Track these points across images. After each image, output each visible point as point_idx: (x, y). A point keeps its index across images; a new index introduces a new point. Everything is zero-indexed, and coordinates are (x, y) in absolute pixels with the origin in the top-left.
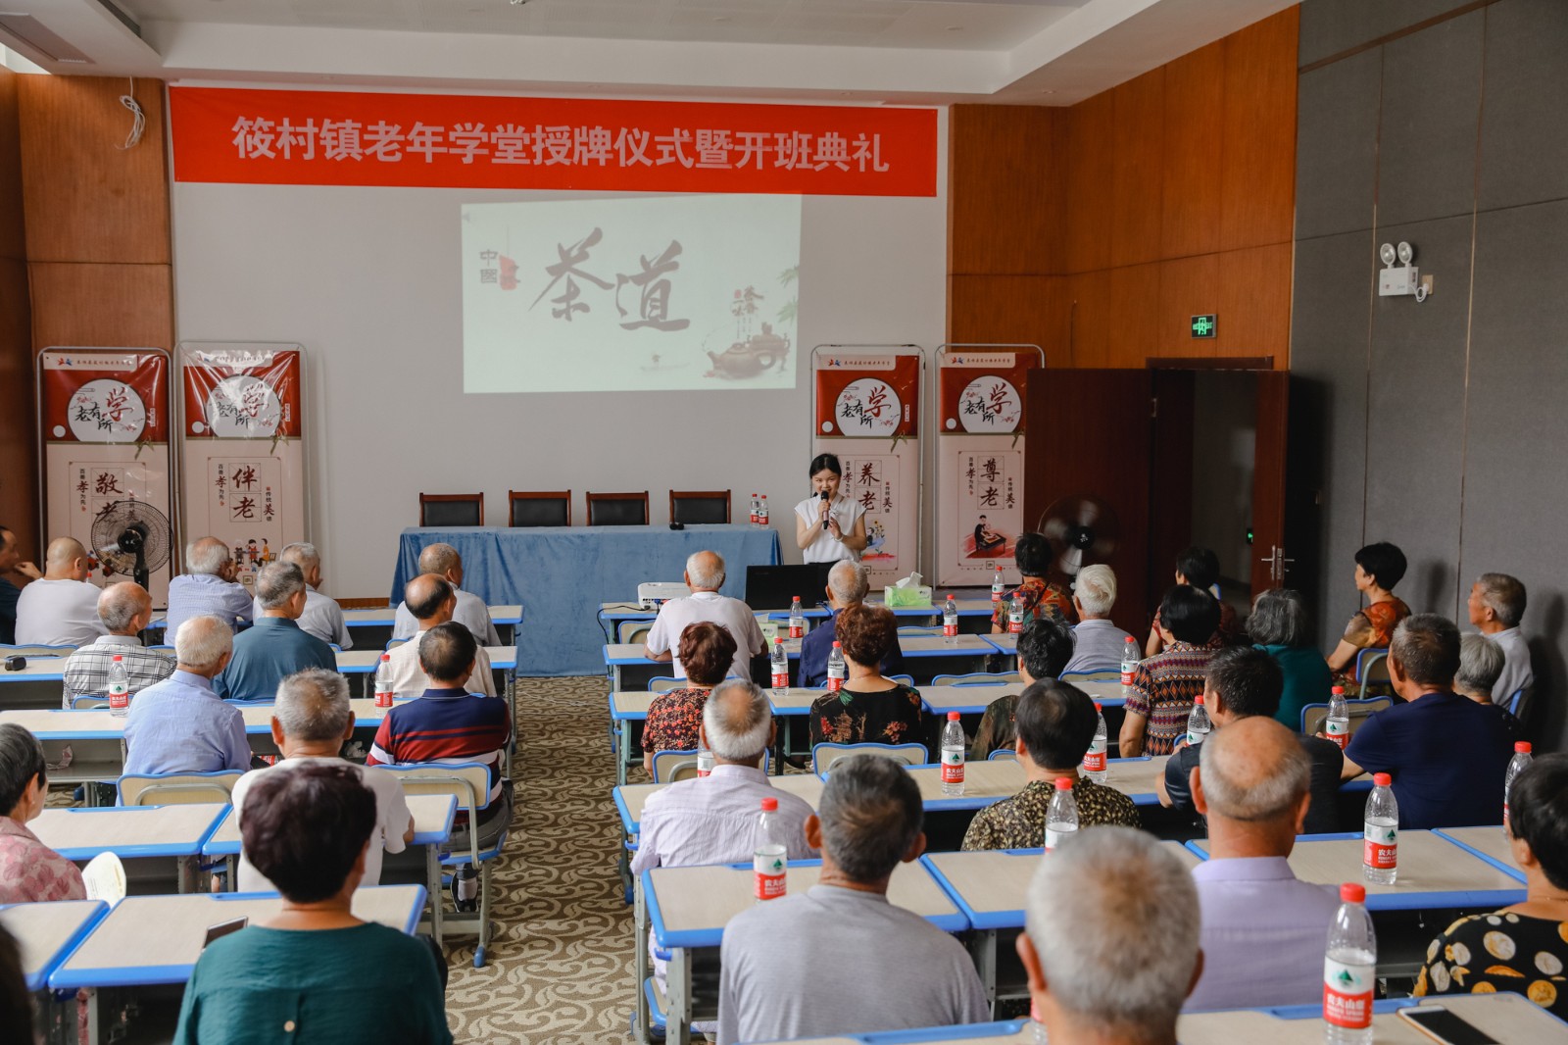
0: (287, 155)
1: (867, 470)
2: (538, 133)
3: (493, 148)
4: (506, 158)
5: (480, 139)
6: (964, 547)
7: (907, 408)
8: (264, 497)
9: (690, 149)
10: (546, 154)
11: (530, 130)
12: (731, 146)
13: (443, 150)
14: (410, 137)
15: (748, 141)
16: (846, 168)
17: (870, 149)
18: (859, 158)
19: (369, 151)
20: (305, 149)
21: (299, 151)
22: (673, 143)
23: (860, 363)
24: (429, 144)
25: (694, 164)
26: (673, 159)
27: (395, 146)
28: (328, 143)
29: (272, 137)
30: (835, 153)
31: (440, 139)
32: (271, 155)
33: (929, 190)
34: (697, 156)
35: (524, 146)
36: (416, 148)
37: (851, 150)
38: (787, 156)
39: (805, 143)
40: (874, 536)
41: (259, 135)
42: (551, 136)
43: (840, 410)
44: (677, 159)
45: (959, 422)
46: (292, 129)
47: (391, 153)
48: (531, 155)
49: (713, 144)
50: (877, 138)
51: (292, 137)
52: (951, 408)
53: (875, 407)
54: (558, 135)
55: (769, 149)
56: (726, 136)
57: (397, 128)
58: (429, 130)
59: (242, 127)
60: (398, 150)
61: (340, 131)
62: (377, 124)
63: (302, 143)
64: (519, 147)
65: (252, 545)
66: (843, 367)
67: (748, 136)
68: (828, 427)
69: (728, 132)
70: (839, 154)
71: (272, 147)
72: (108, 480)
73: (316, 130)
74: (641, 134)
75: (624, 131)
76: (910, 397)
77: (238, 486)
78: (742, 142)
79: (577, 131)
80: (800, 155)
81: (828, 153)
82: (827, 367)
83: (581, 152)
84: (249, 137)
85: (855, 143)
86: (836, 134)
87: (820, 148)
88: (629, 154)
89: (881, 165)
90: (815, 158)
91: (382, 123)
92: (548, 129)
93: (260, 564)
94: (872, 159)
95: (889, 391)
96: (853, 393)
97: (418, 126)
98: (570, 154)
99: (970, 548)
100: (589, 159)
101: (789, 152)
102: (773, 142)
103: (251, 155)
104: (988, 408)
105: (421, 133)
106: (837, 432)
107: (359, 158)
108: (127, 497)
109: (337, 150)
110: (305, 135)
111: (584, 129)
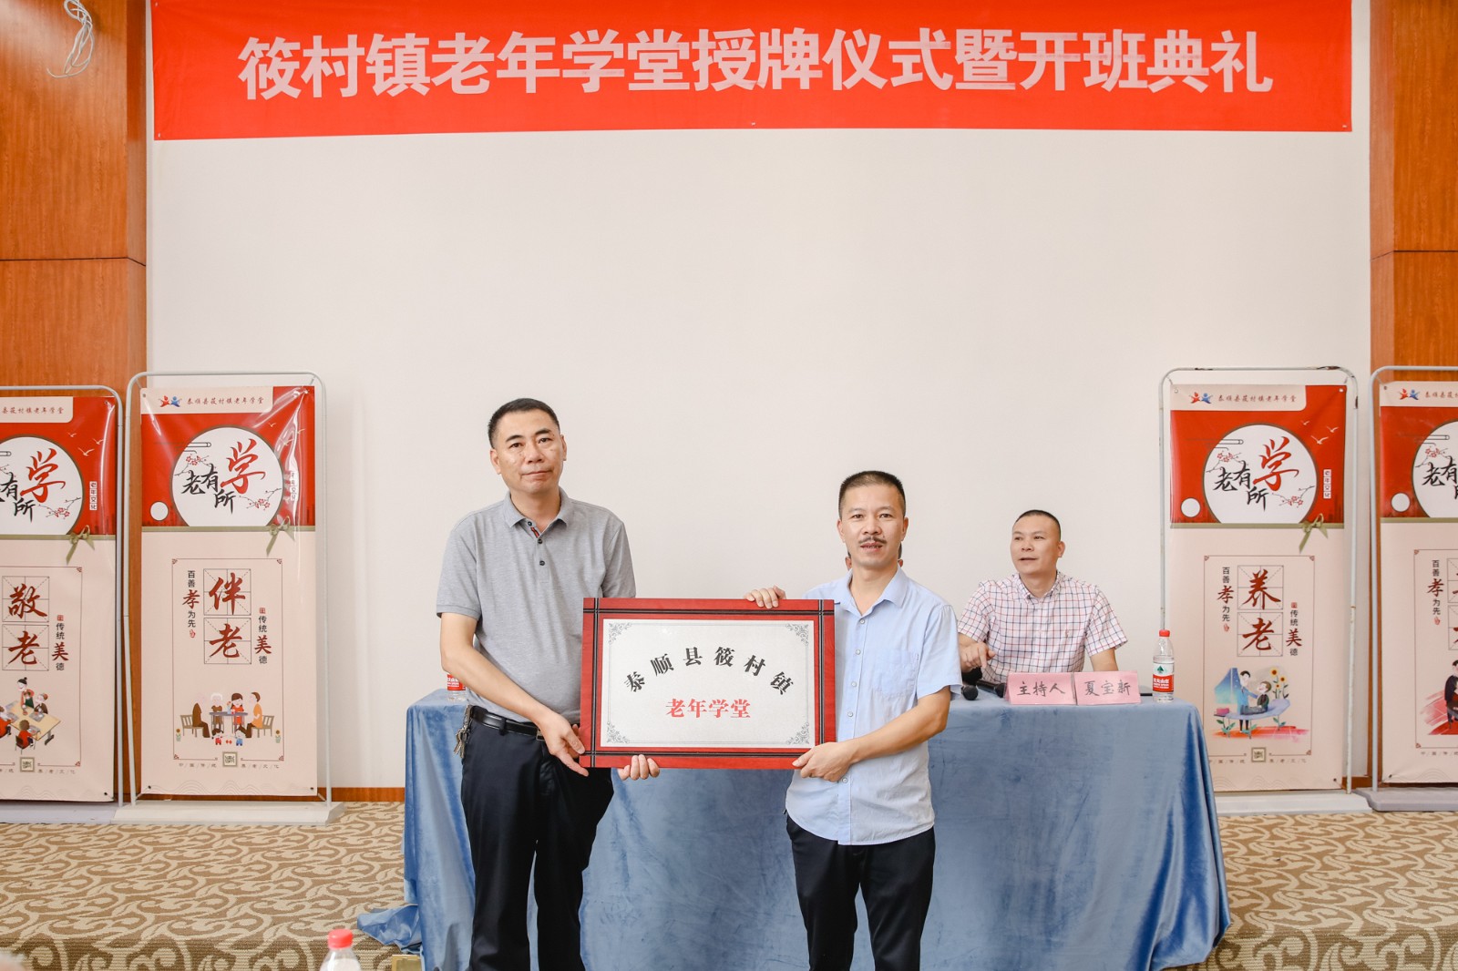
0: (317, 92)
1: (1259, 582)
2: (703, 43)
3: (632, 67)
4: (652, 81)
5: (611, 53)
6: (1426, 716)
7: (1328, 474)
8: (256, 624)
9: (945, 61)
10: (715, 73)
11: (690, 36)
12: (1012, 55)
13: (554, 73)
14: (502, 56)
15: (1041, 46)
16: (1201, 87)
17: (1241, 55)
18: (1222, 72)
19: (439, 80)
20: (343, 81)
21: (333, 83)
22: (918, 52)
23: (1245, 398)
24: (531, 65)
25: (953, 86)
26: (919, 77)
27: (480, 70)
28: (378, 70)
29: (296, 65)
30: (1184, 63)
31: (548, 56)
32: (294, 93)
33: (1338, 120)
34: (957, 71)
35: (680, 62)
36: (512, 72)
37: (1210, 58)
38: (1105, 69)
39: (1133, 47)
40: (1271, 696)
41: (277, 64)
42: (723, 45)
43: (1211, 479)
44: (926, 76)
45: (1414, 500)
46: (326, 52)
47: (474, 81)
48: (692, 76)
49: (984, 51)
50: (1251, 37)
51: (325, 62)
52: (1397, 472)
53: (1272, 474)
54: (735, 44)
55: (1075, 58)
56: (1006, 39)
57: (484, 42)
58: (532, 43)
59: (252, 54)
60: (484, 76)
61: (397, 50)
62: (453, 38)
63: (340, 71)
64: (673, 64)
65: (237, 703)
66: (1215, 406)
67: (1041, 38)
68: (1191, 507)
69: (1009, 33)
70: (1190, 64)
71: (296, 81)
72: (27, 594)
73: (361, 51)
74: (867, 39)
75: (839, 34)
76: (1330, 457)
77: (216, 606)
78: (1031, 47)
79: (764, 36)
80: (1125, 67)
81: (1172, 64)
82: (1188, 406)
83: (770, 69)
84: (263, 67)
85: (1216, 47)
86: (1184, 33)
87: (1159, 55)
88: (848, 70)
89: (1260, 81)
90: (1151, 71)
91: (460, 36)
92: (718, 35)
93: (249, 735)
94: (1244, 71)
95: (1295, 446)
96: (1234, 449)
97: (516, 38)
98: (753, 73)
99: (1437, 716)
100: (783, 80)
101: (1107, 62)
102: (1083, 47)
103: (264, 94)
105: (520, 49)
106: (1206, 517)
107: (424, 91)
108: (54, 622)
109: (391, 81)
110: (345, 60)
111: (776, 32)
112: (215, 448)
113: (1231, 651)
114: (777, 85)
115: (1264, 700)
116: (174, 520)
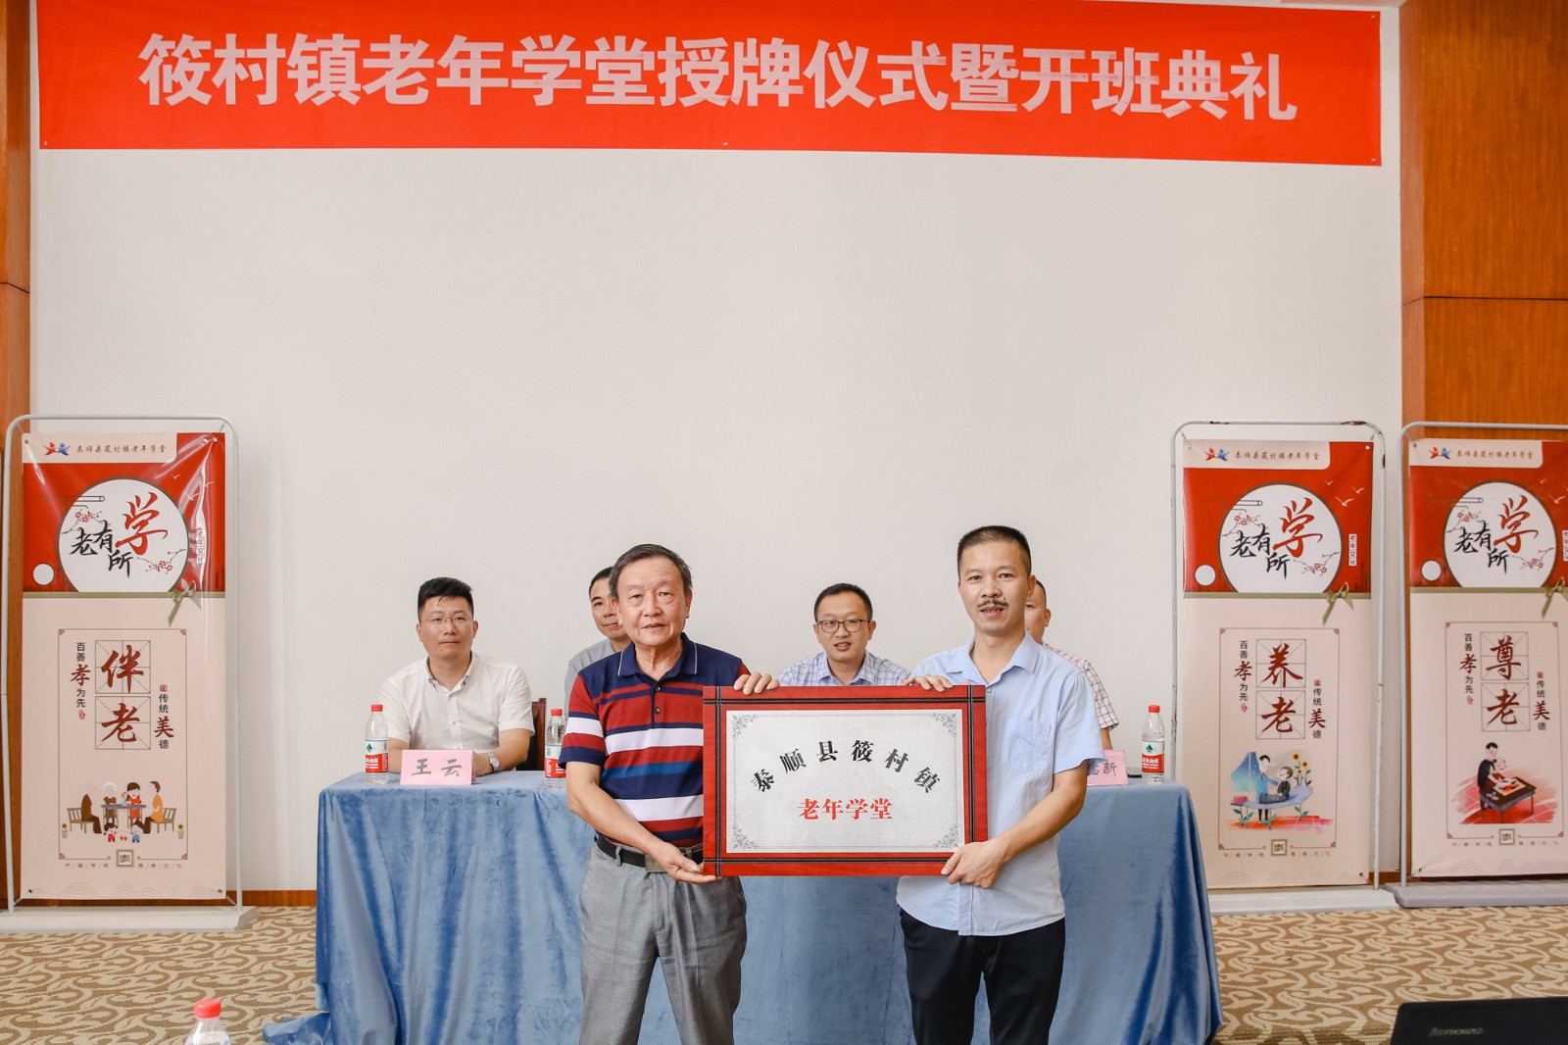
0: (231, 98)
1: (1279, 658)
2: (670, 52)
3: (590, 78)
4: (612, 94)
5: (567, 62)
6: (1457, 803)
7: (1353, 540)
8: (156, 703)
9: (939, 77)
10: (684, 87)
11: (655, 45)
12: (1014, 73)
13: (501, 82)
14: (443, 62)
15: (1045, 64)
16: (1219, 113)
17: (1263, 80)
18: (1242, 97)
19: (371, 88)
20: (261, 87)
21: (249, 89)
22: (910, 67)
23: (1264, 456)
24: (476, 73)
25: (948, 105)
26: (910, 95)
27: (418, 78)
28: (301, 75)
29: (206, 67)
30: (1201, 87)
31: (496, 64)
32: (204, 98)
33: (1367, 153)
34: (953, 90)
35: (644, 73)
36: (454, 81)
37: (1229, 81)
38: (1115, 91)
39: (1146, 68)
40: (1293, 782)
41: (184, 64)
42: (693, 55)
43: (1227, 543)
44: (918, 95)
45: (1445, 568)
46: (241, 53)
47: (410, 90)
48: (657, 90)
49: (983, 68)
50: (1274, 60)
51: (240, 65)
52: (1427, 538)
53: (1294, 539)
54: (706, 54)
55: (1082, 78)
56: (1006, 56)
57: (422, 46)
58: (476, 49)
59: (155, 52)
60: (422, 85)
61: (323, 53)
62: (387, 41)
63: (257, 75)
64: (636, 75)
65: (133, 793)
66: (1232, 463)
67: (1045, 56)
68: (1206, 575)
69: (1010, 49)
70: (1208, 88)
71: (206, 85)
73: (282, 53)
74: (854, 52)
75: (822, 46)
76: (1356, 521)
77: (110, 683)
78: (1034, 65)
79: (738, 46)
80: (1137, 89)
81: (1188, 87)
82: (1202, 463)
83: (745, 83)
84: (167, 68)
85: (1235, 70)
86: (1201, 54)
87: (1174, 78)
88: (832, 85)
89: (1283, 108)
90: (1165, 95)
91: (395, 38)
92: (687, 44)
93: (147, 829)
94: (1266, 98)
95: (1319, 508)
96: (1252, 511)
97: (459, 43)
98: (726, 87)
99: (1469, 804)
100: (760, 96)
101: (1117, 84)
102: (1092, 66)
103: (167, 99)
104: (1497, 542)
105: (463, 55)
106: (1222, 585)
107: (354, 100)
109: (316, 88)
110: (262, 62)
111: (752, 42)
112: (110, 502)
113: (1251, 733)
114: (753, 101)
115: (1284, 787)
116: (62, 585)
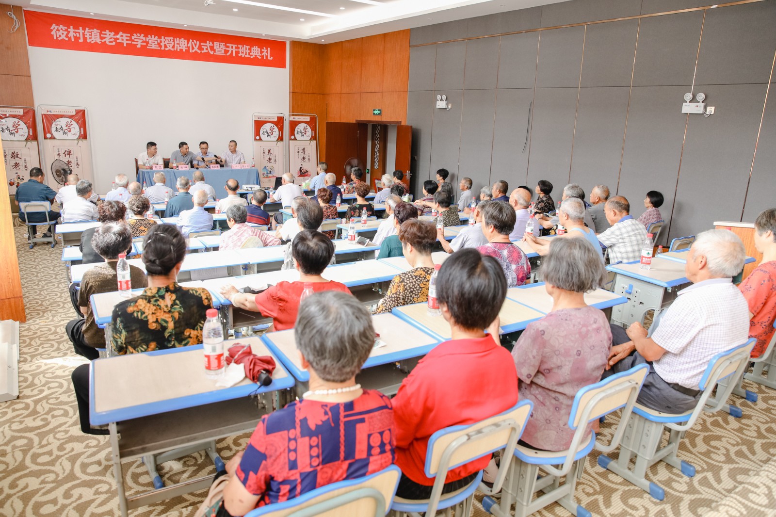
0: (73, 40)
1: (269, 151)
2: (162, 39)
3: (148, 43)
4: (152, 46)
7: (281, 132)
8: (76, 160)
9: (212, 48)
10: (165, 46)
11: (160, 38)
12: (225, 48)
13: (130, 42)
14: (118, 37)
15: (230, 47)
16: (260, 58)
17: (267, 52)
19: (103, 41)
20: (79, 38)
21: (77, 38)
22: (207, 46)
23: (267, 118)
24: (125, 40)
25: (214, 53)
26: (207, 51)
27: (113, 40)
28: (88, 37)
29: (66, 32)
30: (257, 53)
31: (128, 38)
32: (67, 39)
33: (284, 66)
34: (215, 51)
36: (120, 41)
37: (262, 52)
38: (242, 53)
39: (248, 49)
41: (61, 31)
42: (167, 40)
43: (261, 132)
45: (295, 137)
46: (74, 30)
47: (112, 42)
48: (161, 46)
49: (220, 47)
50: (269, 49)
52: (292, 132)
53: (271, 132)
54: (169, 40)
55: (237, 50)
58: (125, 35)
59: (54, 28)
61: (92, 32)
63: (78, 36)
64: (156, 43)
66: (262, 120)
67: (230, 45)
68: (258, 138)
71: (67, 36)
72: (15, 154)
73: (83, 31)
74: (196, 42)
75: (191, 41)
76: (281, 129)
78: (228, 47)
79: (175, 39)
80: (246, 52)
81: (255, 53)
82: (257, 119)
83: (177, 46)
84: (57, 32)
85: (262, 50)
86: (257, 47)
87: (252, 51)
88: (193, 48)
89: (270, 57)
90: (251, 54)
91: (107, 31)
92: (166, 38)
94: (268, 55)
95: (275, 127)
96: (265, 127)
97: (121, 33)
98: (173, 47)
100: (180, 49)
101: (243, 51)
102: (238, 48)
103: (58, 38)
104: (302, 133)
105: (122, 36)
106: (260, 139)
107: (100, 43)
108: (23, 160)
109: (91, 40)
110: (79, 33)
111: (178, 39)
112: (63, 122)
113: (265, 163)
114: (178, 50)
115: (270, 172)
116: (53, 137)
